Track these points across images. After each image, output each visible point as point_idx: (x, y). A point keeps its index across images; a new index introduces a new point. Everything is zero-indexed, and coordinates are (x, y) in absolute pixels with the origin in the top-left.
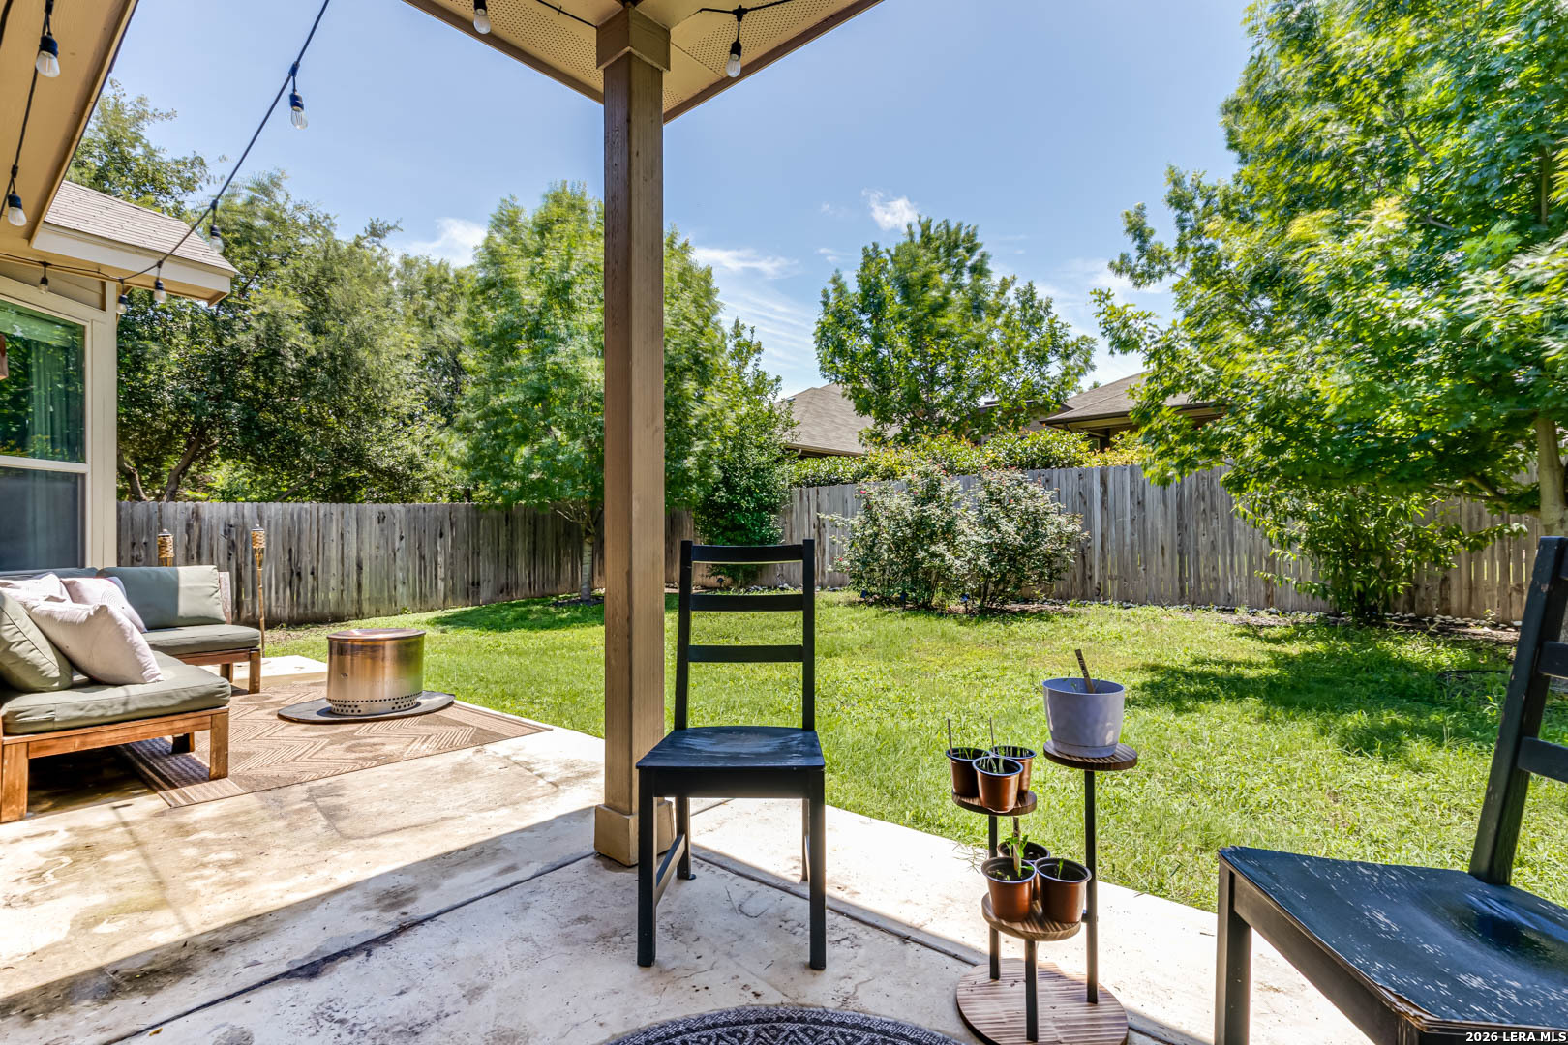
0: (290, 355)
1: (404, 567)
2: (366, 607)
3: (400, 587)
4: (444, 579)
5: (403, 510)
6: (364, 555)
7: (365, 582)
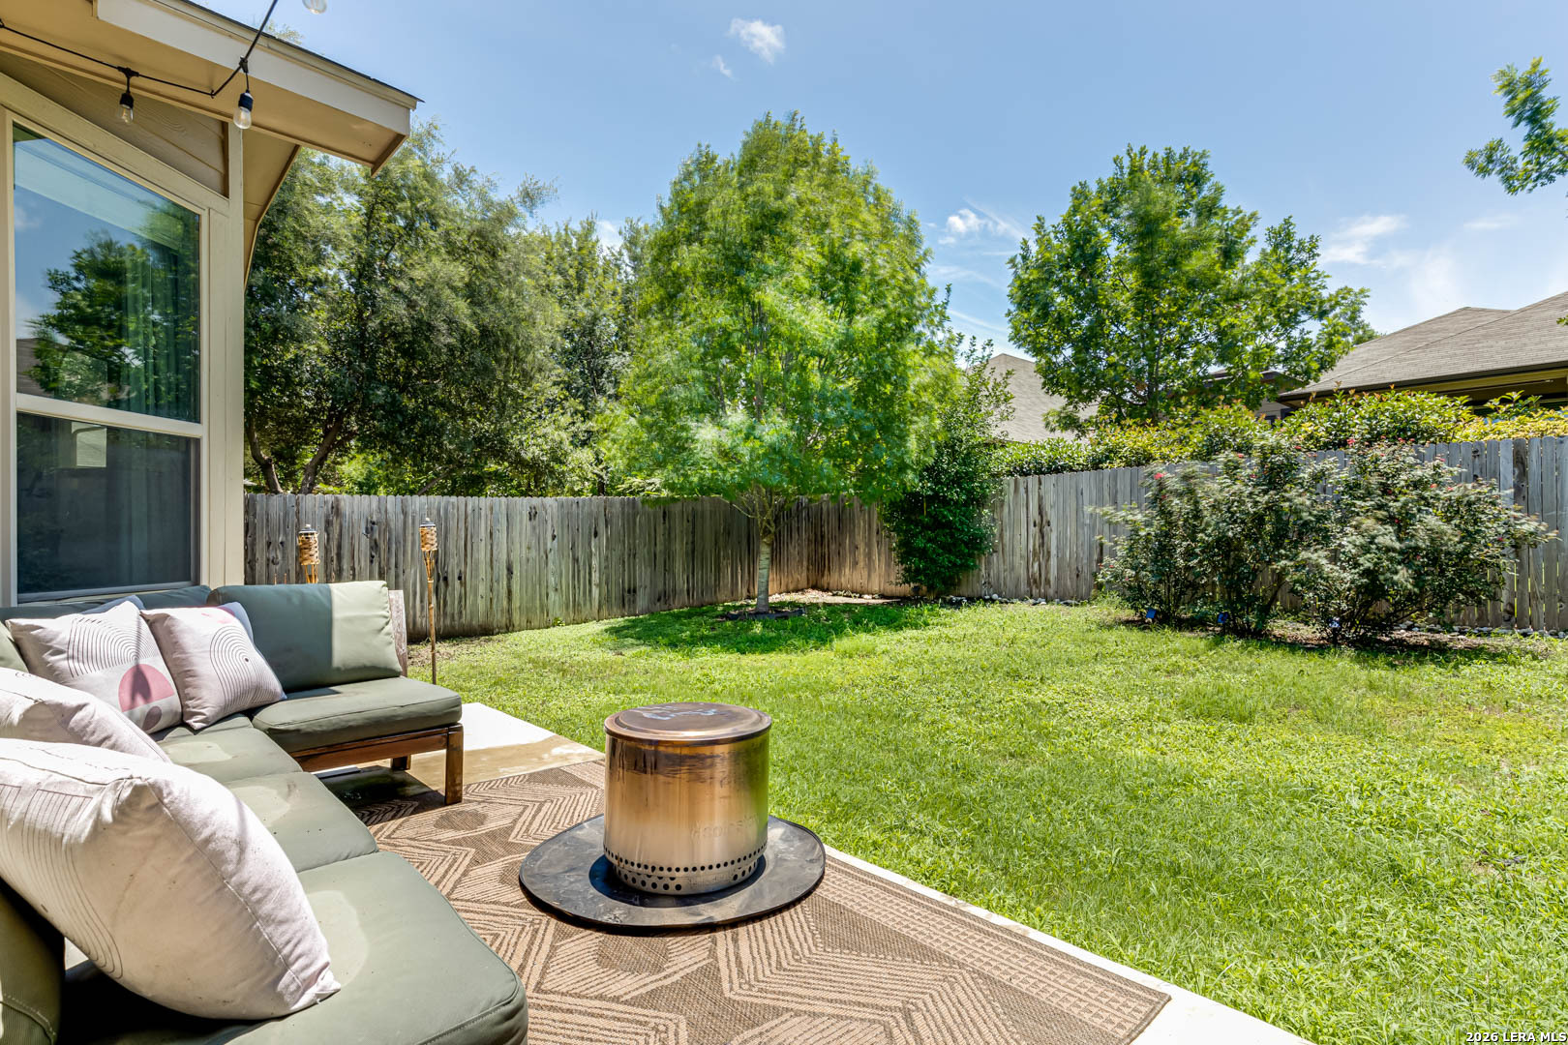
0: (443, 327)
1: (556, 573)
2: (516, 618)
3: (552, 594)
4: (599, 586)
5: (555, 505)
6: (515, 557)
7: (516, 588)
